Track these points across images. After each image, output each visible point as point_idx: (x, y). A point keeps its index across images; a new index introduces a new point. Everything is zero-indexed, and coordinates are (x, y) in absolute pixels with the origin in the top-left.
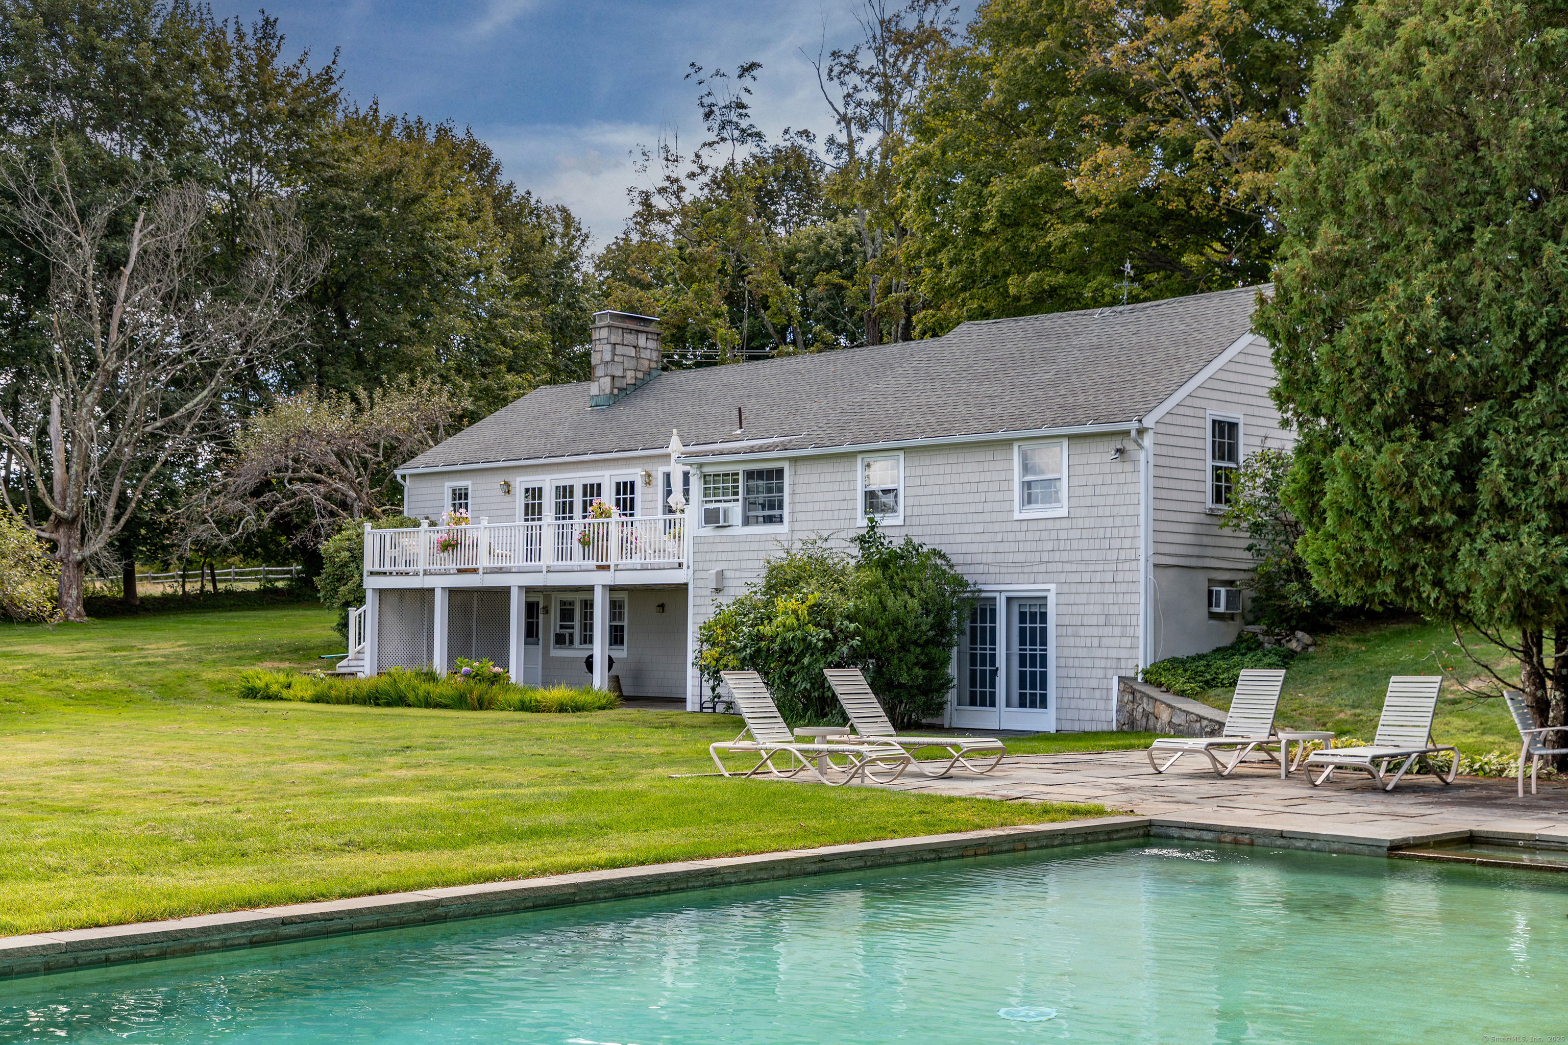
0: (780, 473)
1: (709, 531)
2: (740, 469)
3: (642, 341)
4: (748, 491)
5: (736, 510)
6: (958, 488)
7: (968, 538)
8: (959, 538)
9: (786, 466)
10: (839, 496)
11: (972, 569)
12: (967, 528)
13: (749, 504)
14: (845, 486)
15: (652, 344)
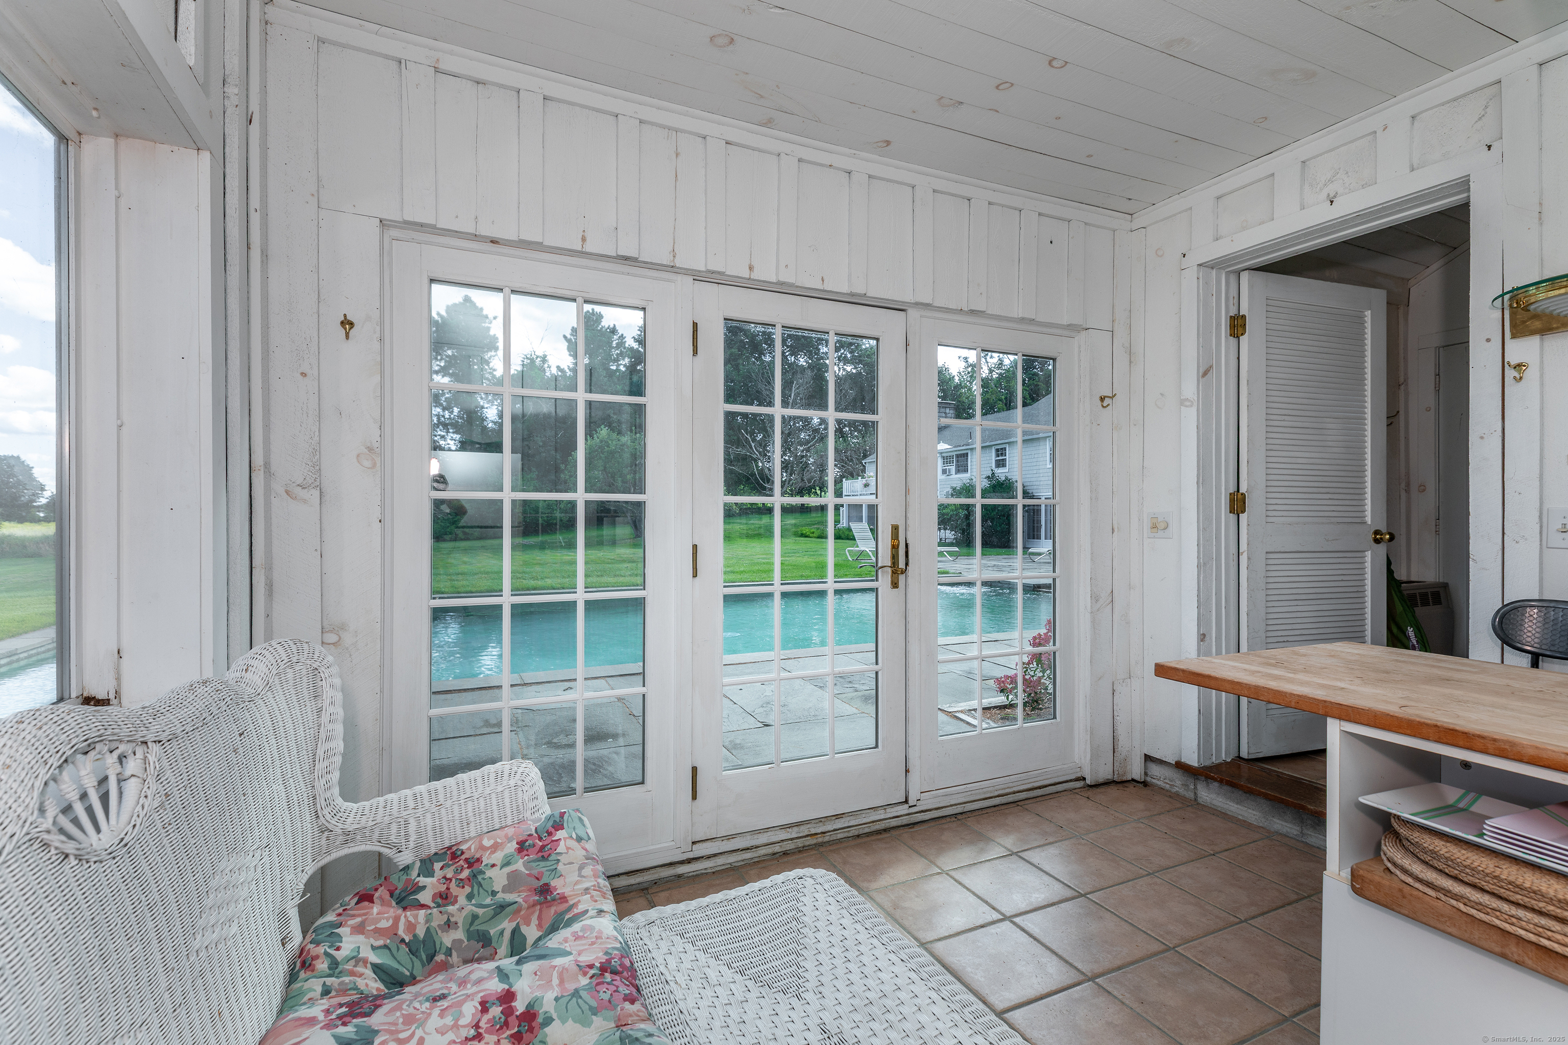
0: (967, 454)
1: (944, 477)
2: (954, 454)
3: (948, 411)
4: (957, 461)
5: (953, 468)
6: (1027, 457)
7: (1031, 476)
8: (1028, 476)
9: (969, 452)
10: (987, 462)
11: (1032, 487)
12: (1031, 472)
13: (958, 466)
14: (988, 458)
15: (952, 412)
